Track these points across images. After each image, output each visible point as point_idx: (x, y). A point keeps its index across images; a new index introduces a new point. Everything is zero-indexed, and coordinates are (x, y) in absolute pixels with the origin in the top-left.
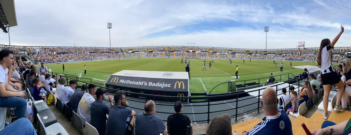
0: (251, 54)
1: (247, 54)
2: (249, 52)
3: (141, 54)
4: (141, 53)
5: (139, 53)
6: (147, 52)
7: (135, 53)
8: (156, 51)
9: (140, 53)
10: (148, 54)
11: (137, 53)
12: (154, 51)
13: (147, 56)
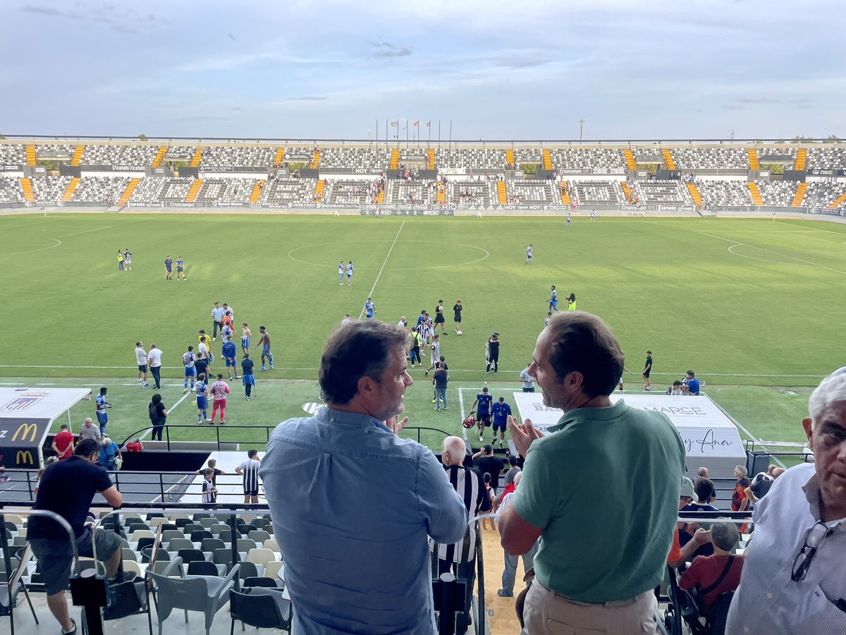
0: (797, 176)
1: (766, 174)
2: (789, 158)
3: (127, 183)
4: (125, 175)
5: (111, 175)
6: (160, 175)
7: (84, 174)
8: (218, 170)
9: (116, 180)
10: (167, 185)
11: (101, 175)
12: (207, 171)
13: (162, 197)
